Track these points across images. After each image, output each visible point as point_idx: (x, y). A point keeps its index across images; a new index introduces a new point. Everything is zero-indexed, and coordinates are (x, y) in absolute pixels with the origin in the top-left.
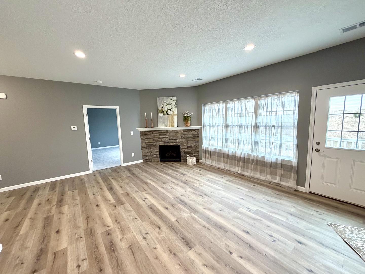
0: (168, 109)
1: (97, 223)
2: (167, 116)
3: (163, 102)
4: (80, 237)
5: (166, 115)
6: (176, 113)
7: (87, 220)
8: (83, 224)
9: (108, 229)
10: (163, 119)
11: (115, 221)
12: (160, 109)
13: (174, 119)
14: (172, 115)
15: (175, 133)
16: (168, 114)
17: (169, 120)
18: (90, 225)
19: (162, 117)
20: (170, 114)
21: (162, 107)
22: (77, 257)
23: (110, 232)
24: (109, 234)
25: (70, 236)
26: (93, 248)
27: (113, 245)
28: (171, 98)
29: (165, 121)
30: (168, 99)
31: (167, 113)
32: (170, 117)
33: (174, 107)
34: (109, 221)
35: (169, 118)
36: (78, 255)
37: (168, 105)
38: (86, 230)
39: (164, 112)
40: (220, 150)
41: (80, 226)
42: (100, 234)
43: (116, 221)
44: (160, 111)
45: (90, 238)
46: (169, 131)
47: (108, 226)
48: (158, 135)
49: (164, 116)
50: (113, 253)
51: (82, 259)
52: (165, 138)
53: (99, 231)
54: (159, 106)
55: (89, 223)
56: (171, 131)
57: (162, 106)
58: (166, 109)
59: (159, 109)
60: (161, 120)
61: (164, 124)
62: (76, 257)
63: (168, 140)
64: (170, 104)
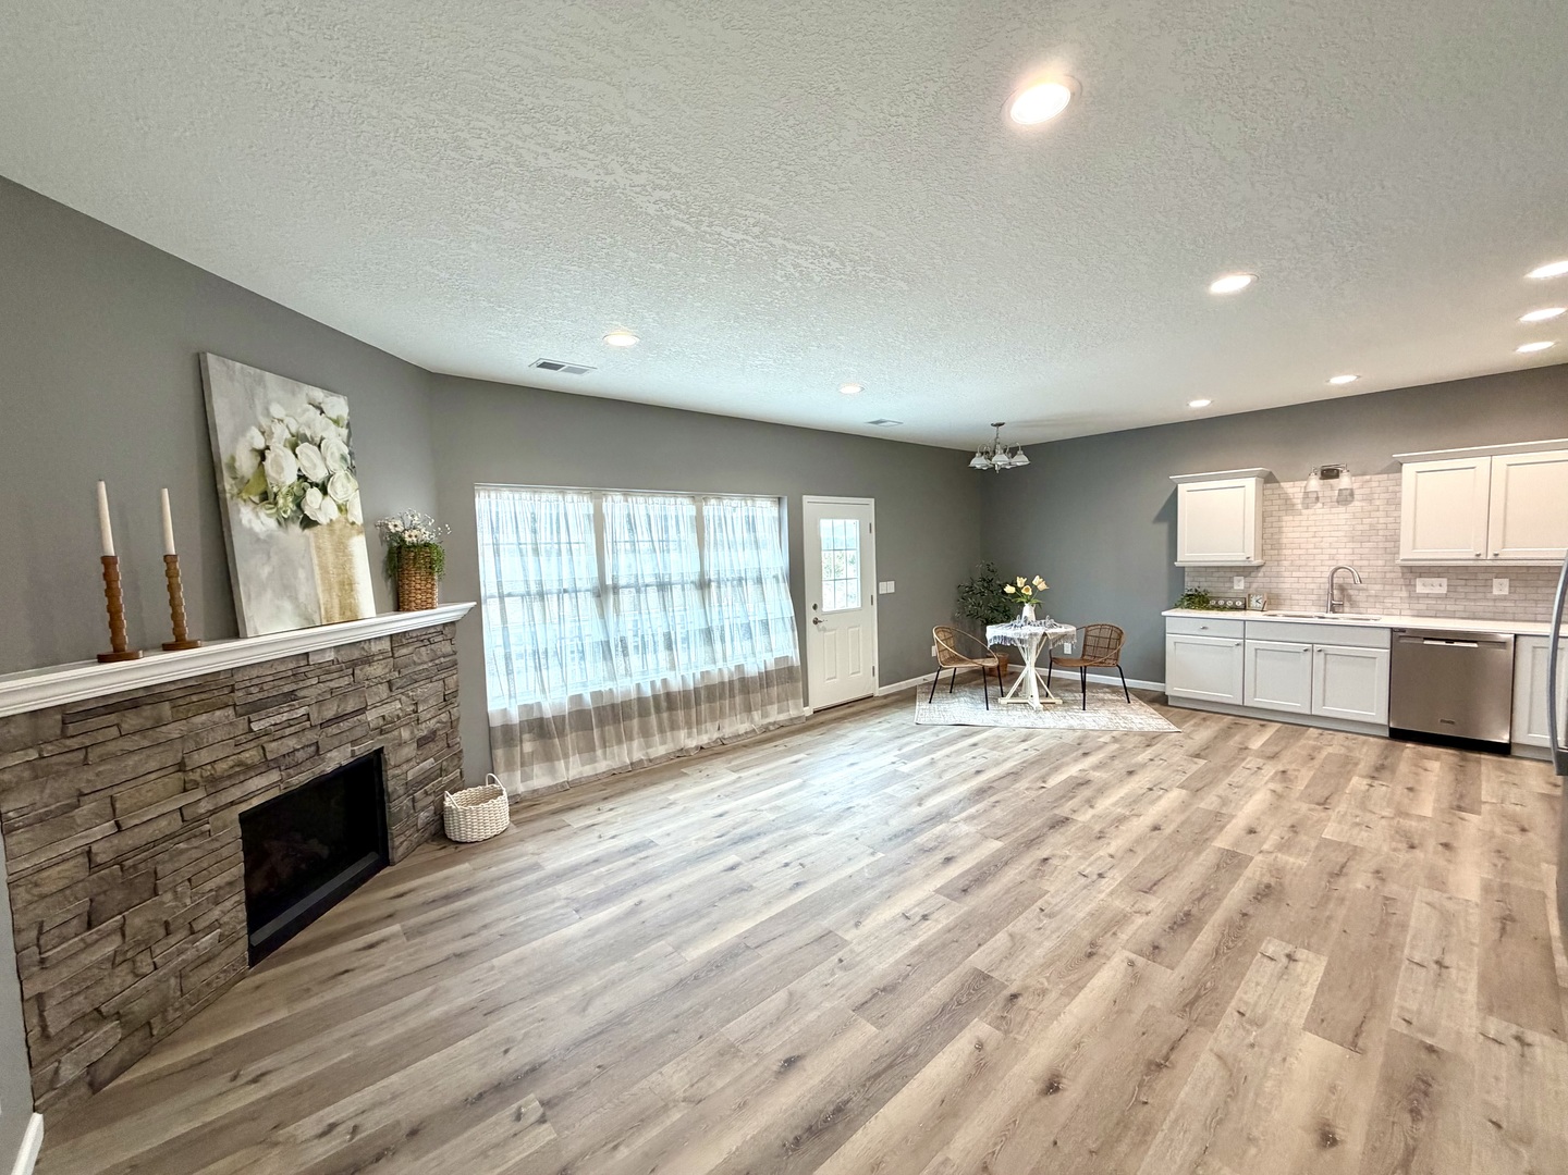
0: (302, 478)
1: (1151, 1008)
2: (308, 538)
3: (259, 408)
4: (1244, 1018)
5: (296, 528)
6: (357, 515)
7: (1167, 1058)
8: (1195, 1057)
9: (1140, 961)
10: (275, 559)
11: (1095, 958)
12: (246, 464)
13: (350, 561)
14: (337, 527)
15: (353, 664)
16: (308, 523)
17: (324, 569)
18: (1179, 1025)
19: (264, 543)
20: (323, 520)
21: (262, 455)
22: (1285, 977)
23: (1148, 949)
24: (1156, 948)
25: (1278, 1057)
26: (1227, 960)
27: (1175, 923)
28: (318, 394)
29: (296, 578)
30: (293, 393)
31: (299, 506)
32: (327, 545)
33: (341, 474)
34: (1107, 977)
35: (319, 548)
36: (1280, 978)
37: (302, 448)
38: (1209, 1022)
39: (281, 501)
40: (597, 695)
41: (1214, 1058)
42: (1176, 971)
43: (1090, 955)
44: (243, 484)
45: (1214, 989)
46: (313, 659)
47: (1132, 964)
48: (230, 711)
49: (280, 533)
50: (1192, 912)
51: (1273, 962)
52: (289, 723)
53: (1167, 981)
54: (234, 440)
55: (1174, 1038)
56: (330, 656)
57: (260, 444)
58: (290, 478)
59: (232, 467)
60: (265, 571)
61: (288, 606)
62: (1287, 980)
63: (311, 736)
64: (312, 442)
